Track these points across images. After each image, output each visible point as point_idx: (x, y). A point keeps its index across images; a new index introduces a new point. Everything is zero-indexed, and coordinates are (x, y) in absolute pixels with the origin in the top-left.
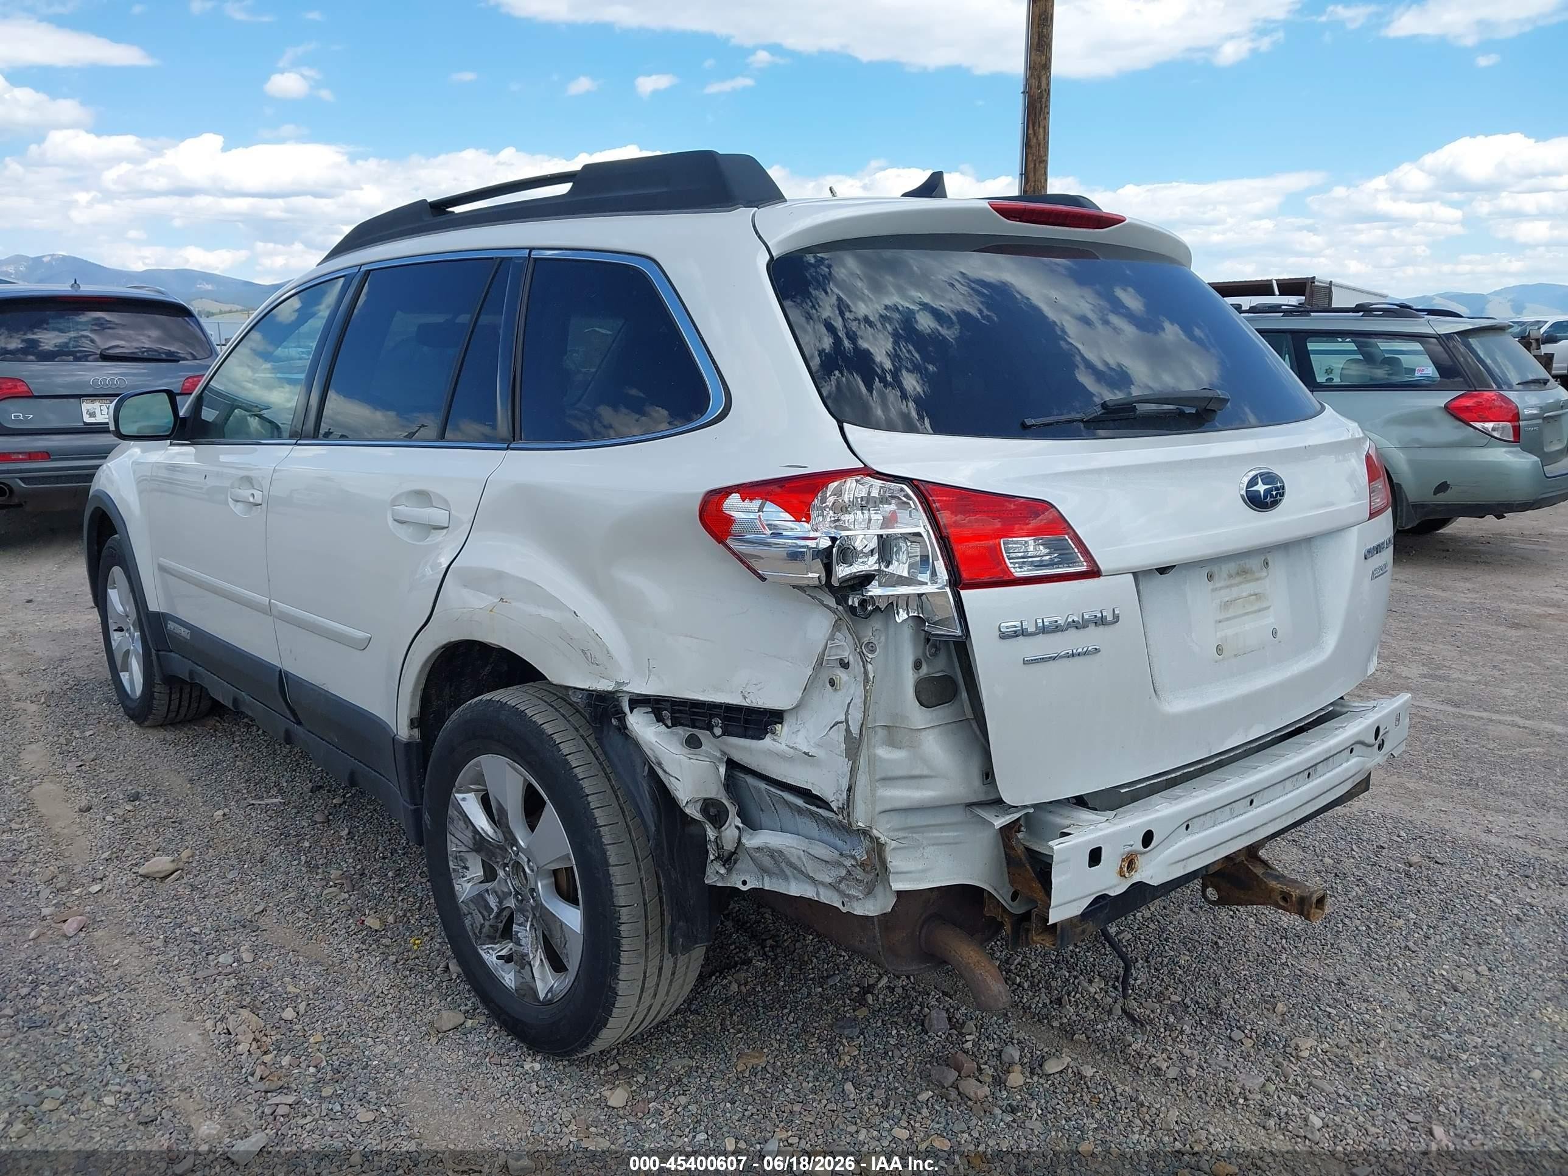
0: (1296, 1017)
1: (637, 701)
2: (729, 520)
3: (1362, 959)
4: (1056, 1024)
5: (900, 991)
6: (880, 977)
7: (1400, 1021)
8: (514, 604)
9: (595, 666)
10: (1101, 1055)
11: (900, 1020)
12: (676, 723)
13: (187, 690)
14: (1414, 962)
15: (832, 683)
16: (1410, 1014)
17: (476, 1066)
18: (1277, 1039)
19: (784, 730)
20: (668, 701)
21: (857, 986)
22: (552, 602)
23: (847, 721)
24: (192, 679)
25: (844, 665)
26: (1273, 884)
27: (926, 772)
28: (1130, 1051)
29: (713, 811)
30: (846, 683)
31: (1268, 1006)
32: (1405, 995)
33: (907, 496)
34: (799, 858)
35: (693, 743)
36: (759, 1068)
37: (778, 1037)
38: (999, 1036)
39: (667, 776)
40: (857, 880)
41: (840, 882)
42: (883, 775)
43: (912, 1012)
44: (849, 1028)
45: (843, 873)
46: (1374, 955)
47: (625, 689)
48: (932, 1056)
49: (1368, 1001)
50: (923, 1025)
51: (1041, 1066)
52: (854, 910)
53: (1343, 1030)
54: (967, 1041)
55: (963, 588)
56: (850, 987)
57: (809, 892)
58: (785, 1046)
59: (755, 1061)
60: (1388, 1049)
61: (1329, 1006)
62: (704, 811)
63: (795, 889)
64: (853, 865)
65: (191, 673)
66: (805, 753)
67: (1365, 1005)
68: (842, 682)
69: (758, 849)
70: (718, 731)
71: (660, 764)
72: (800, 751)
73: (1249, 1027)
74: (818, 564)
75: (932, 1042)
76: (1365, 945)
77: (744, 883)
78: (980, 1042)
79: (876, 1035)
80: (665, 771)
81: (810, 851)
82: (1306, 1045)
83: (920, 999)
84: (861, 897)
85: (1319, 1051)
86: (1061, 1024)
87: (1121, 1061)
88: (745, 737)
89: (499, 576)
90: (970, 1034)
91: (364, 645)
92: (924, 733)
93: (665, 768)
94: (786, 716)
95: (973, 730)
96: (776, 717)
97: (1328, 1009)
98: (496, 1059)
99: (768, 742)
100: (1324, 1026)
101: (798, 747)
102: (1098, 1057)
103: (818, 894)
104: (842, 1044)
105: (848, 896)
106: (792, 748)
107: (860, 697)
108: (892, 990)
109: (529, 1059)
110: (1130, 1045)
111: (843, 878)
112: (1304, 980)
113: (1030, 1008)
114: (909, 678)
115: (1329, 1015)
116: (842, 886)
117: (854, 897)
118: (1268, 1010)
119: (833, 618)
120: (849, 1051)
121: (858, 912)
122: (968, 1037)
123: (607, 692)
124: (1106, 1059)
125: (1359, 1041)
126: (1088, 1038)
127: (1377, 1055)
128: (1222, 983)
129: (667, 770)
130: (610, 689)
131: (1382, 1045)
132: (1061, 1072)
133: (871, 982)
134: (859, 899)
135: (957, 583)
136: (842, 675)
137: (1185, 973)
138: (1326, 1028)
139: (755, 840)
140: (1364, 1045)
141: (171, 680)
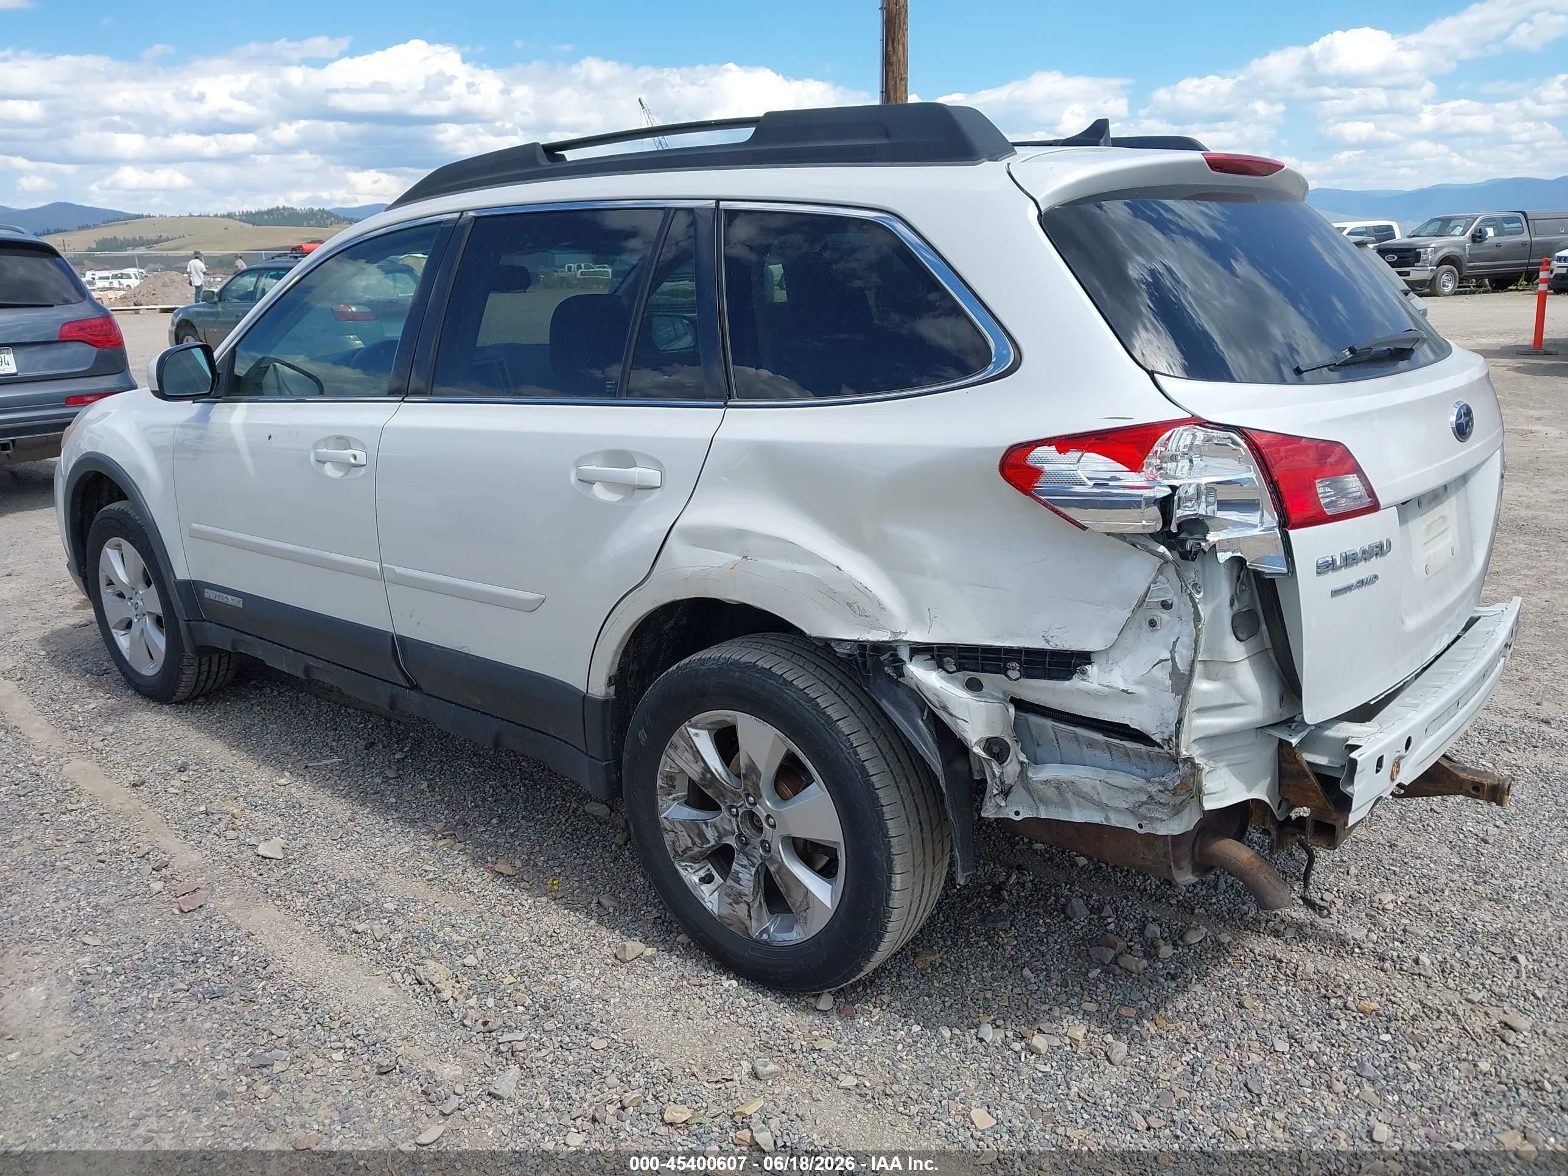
0: (1368, 876)
1: (918, 650)
2: (1037, 472)
3: (1400, 823)
4: (1173, 902)
5: (1029, 885)
6: (1009, 876)
7: (1452, 871)
8: (760, 561)
9: (864, 617)
10: (1223, 924)
11: (1041, 911)
12: (960, 668)
13: (224, 660)
14: (1443, 822)
15: (1153, 623)
16: (1458, 866)
17: (678, 989)
18: (1363, 896)
19: (1092, 670)
20: (954, 648)
21: (989, 884)
22: (809, 557)
23: (1173, 659)
24: (234, 648)
25: (1166, 606)
26: (1463, 775)
27: (1239, 700)
28: (1247, 918)
29: (996, 750)
30: (1168, 623)
31: (1342, 870)
32: (1446, 850)
33: (1234, 442)
34: (1094, 787)
35: (973, 686)
36: (938, 965)
37: (940, 936)
38: (1134, 916)
39: (954, 718)
40: (1161, 803)
41: (1140, 806)
42: (1199, 706)
43: (1049, 903)
44: (1001, 921)
45: (1144, 798)
46: (1408, 820)
47: (904, 639)
48: (1083, 939)
49: (1420, 858)
50: (1064, 913)
51: (1181, 938)
52: (1157, 830)
53: (1410, 884)
54: (1109, 923)
55: (1291, 529)
56: (982, 886)
57: (1097, 818)
58: (950, 943)
59: (932, 958)
60: (1452, 896)
61: (1392, 865)
62: (987, 749)
63: (1078, 816)
64: (1160, 791)
65: (234, 643)
66: (1123, 691)
67: (1419, 861)
68: (1164, 622)
69: (1046, 782)
70: (1014, 674)
71: (945, 708)
72: (1117, 689)
73: (1335, 889)
74: (1155, 511)
75: (1078, 927)
76: (1397, 812)
77: (1017, 813)
78: (1121, 923)
79: (1025, 925)
80: (951, 715)
81: (1107, 780)
82: (1387, 898)
83: (1053, 891)
84: (1165, 818)
85: (1399, 903)
86: (1178, 902)
87: (1243, 928)
88: (1051, 678)
89: (741, 534)
90: (1109, 917)
91: (533, 607)
92: (1239, 665)
93: (951, 711)
94: (1093, 658)
95: (1270, 658)
96: (1084, 658)
97: (1392, 868)
98: (694, 981)
99: (1076, 682)
100: (1393, 882)
101: (1114, 685)
102: (1221, 926)
103: (1107, 818)
104: (1000, 936)
105: (1145, 818)
106: (1107, 686)
107: (1190, 635)
108: (1023, 885)
109: (724, 978)
110: (1246, 914)
111: (1144, 803)
112: (1361, 845)
113: (1146, 890)
114: (1227, 615)
115: (1394, 873)
116: (1143, 810)
117: (1158, 819)
118: (1343, 873)
119: (1158, 562)
120: (1009, 941)
121: (1162, 832)
122: (1109, 920)
123: (883, 642)
124: (1228, 927)
125: (1426, 892)
126: (1207, 911)
127: (1445, 902)
128: (1296, 854)
129: (954, 713)
130: (886, 639)
131: (1447, 893)
132: (1200, 942)
133: (1002, 879)
134: (1162, 820)
135: (1286, 524)
136: (1163, 616)
137: (1261, 848)
138: (1396, 884)
139: (1040, 775)
140: (1432, 894)
141: (205, 651)
